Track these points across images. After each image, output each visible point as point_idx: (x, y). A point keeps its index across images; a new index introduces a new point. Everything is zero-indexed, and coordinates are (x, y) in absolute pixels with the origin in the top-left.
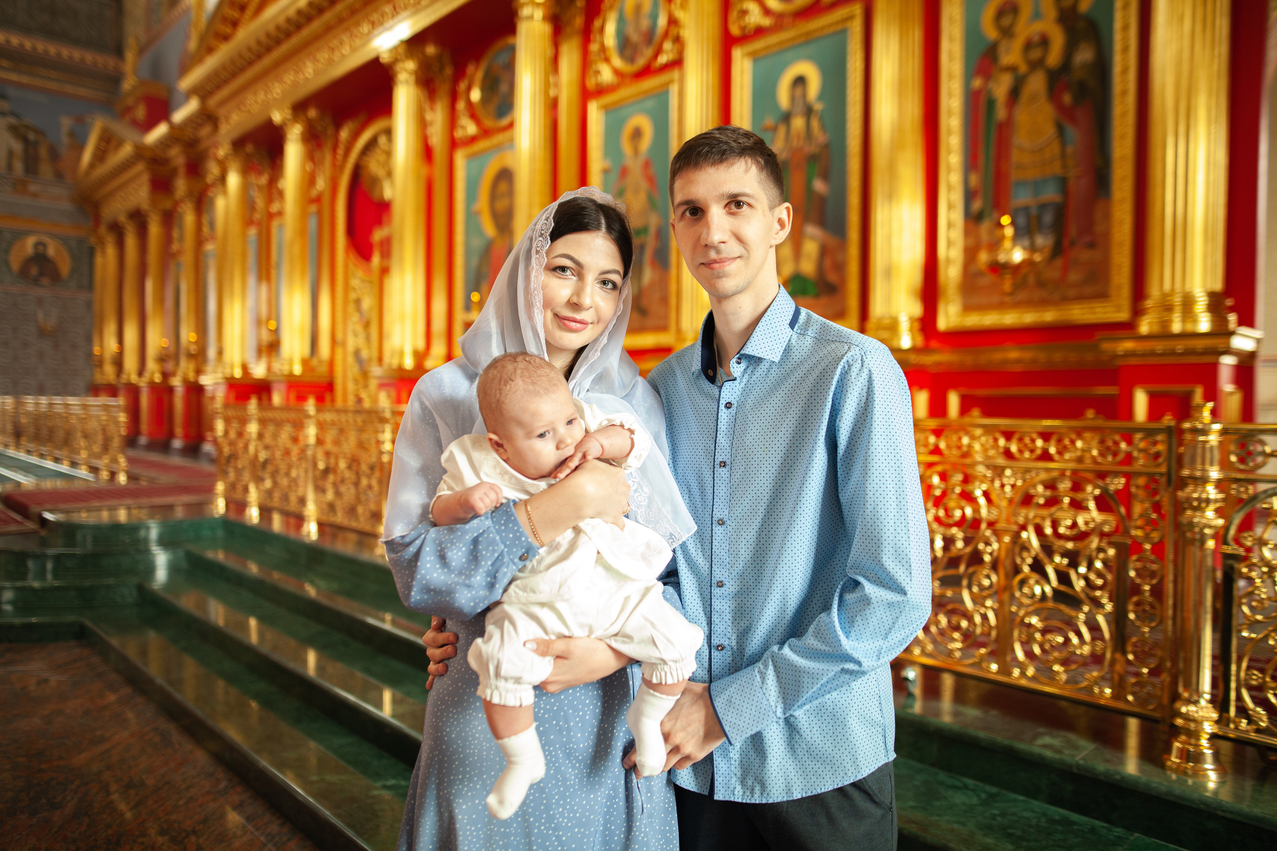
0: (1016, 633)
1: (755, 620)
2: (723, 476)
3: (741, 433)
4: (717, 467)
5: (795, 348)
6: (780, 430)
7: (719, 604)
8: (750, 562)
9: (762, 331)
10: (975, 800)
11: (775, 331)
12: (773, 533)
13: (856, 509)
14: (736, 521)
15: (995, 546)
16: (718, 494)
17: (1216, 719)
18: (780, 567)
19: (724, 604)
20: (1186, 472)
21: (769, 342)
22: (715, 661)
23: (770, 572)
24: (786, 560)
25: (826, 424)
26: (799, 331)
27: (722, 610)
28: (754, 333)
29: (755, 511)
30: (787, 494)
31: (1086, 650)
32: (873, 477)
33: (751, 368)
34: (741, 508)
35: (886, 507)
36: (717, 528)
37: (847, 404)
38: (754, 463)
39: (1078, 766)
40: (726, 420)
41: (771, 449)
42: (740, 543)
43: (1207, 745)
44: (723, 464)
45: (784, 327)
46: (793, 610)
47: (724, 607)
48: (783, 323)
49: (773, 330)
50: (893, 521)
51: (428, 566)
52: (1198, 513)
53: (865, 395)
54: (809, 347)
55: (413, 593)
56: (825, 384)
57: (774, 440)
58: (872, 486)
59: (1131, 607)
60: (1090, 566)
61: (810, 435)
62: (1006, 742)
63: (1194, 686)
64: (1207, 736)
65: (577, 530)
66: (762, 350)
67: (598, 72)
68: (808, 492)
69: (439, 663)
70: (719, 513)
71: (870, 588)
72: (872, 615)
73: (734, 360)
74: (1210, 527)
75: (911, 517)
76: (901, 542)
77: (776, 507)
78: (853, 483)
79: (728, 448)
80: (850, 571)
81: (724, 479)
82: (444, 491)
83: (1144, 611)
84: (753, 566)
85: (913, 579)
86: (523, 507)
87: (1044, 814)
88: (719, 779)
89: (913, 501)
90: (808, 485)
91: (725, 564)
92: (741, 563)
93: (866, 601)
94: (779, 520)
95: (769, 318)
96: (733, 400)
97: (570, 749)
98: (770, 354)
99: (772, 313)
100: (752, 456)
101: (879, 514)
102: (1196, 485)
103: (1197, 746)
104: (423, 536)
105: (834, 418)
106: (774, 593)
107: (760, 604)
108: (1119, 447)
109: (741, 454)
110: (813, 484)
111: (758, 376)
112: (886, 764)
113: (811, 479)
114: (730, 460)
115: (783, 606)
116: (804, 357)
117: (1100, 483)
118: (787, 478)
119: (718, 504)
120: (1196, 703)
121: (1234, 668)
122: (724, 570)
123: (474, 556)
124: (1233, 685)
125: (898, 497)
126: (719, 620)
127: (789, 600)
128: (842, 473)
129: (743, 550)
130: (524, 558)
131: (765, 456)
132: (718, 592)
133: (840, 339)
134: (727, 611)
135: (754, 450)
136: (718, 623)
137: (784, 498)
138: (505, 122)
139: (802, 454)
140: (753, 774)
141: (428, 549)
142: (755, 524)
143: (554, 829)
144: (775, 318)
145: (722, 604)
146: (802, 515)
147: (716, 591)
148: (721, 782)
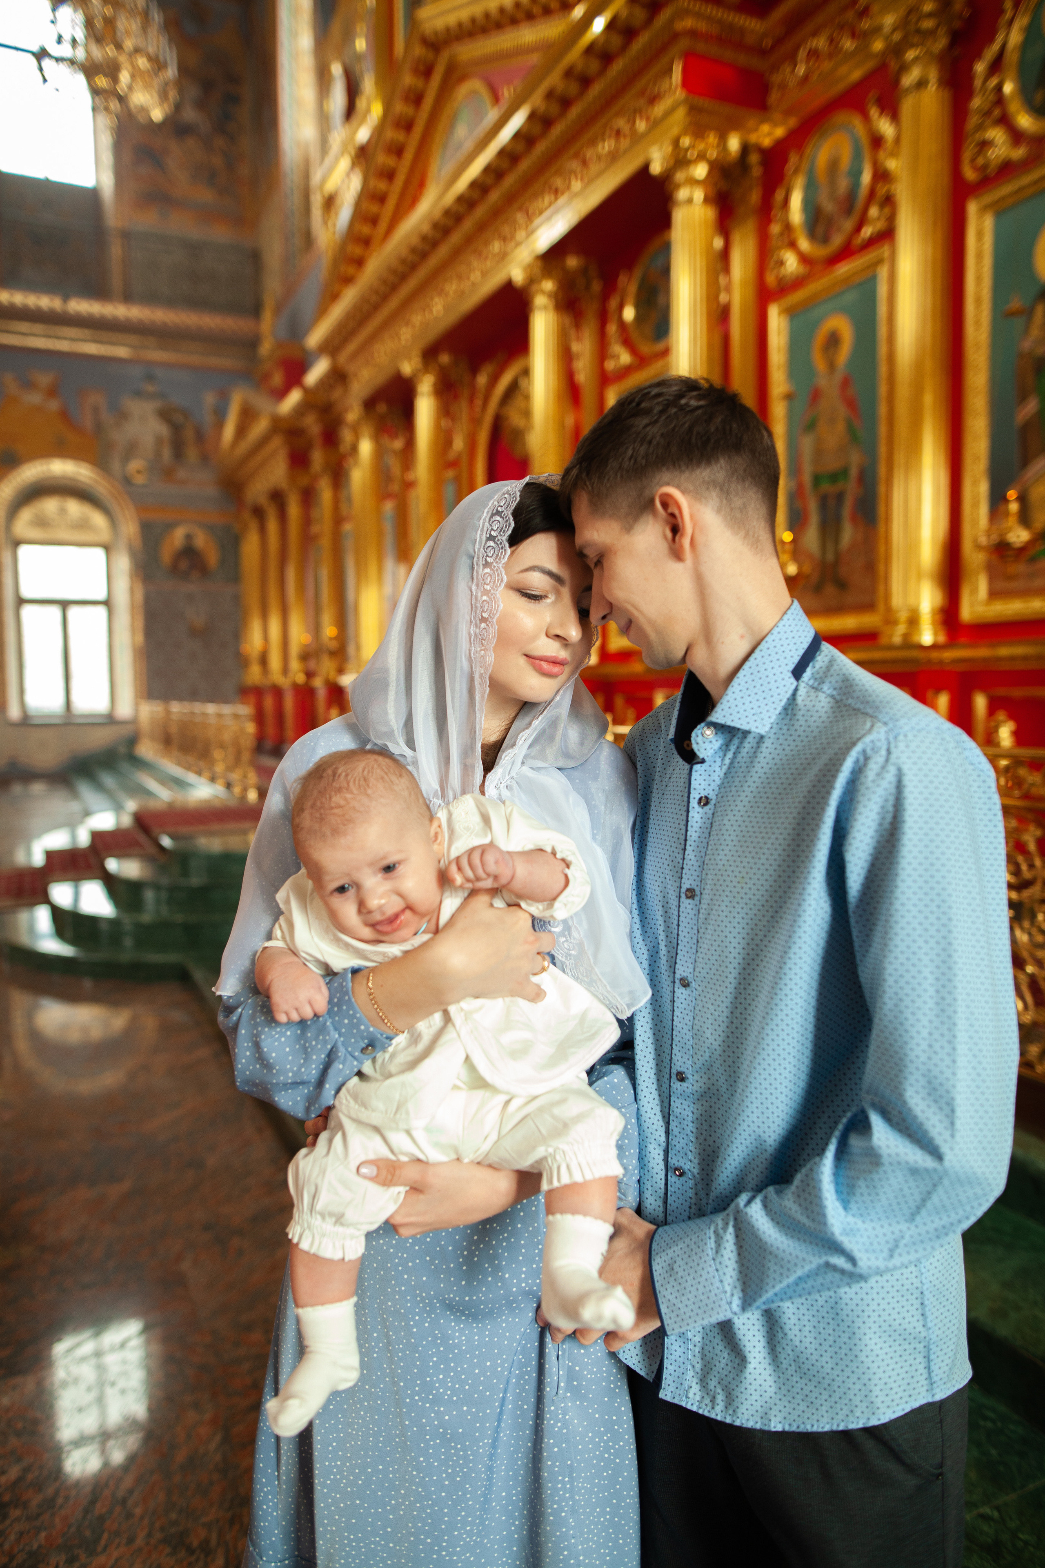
2: (689, 910)
4: (684, 896)
5: (801, 712)
7: (679, 1105)
8: (719, 1051)
11: (765, 684)
12: (751, 1012)
14: (704, 983)
16: (683, 938)
19: (686, 1107)
21: (754, 701)
22: (673, 1190)
26: (811, 682)
27: (682, 1116)
36: (681, 991)
37: (859, 823)
40: (699, 825)
42: (709, 1018)
44: (691, 894)
45: (785, 676)
48: (782, 668)
49: (761, 682)
50: (926, 1030)
54: (823, 711)
65: (448, 1015)
66: (744, 717)
67: (781, 263)
70: (685, 967)
71: (881, 1137)
76: (939, 1069)
79: (697, 869)
80: (866, 1096)
81: (690, 916)
84: (723, 1057)
85: (958, 1134)
88: (670, 1367)
91: (688, 1046)
96: (711, 793)
98: (757, 723)
99: (762, 654)
112: (930, 1404)
114: (700, 888)
119: (682, 953)
122: (686, 1056)
126: (678, 1130)
129: (712, 1028)
130: (368, 1051)
132: (679, 1087)
134: (690, 1118)
136: (677, 1134)
138: (660, 346)
140: (716, 1374)
143: (433, 1402)
145: (683, 1107)
147: (676, 1085)
148: (672, 1372)
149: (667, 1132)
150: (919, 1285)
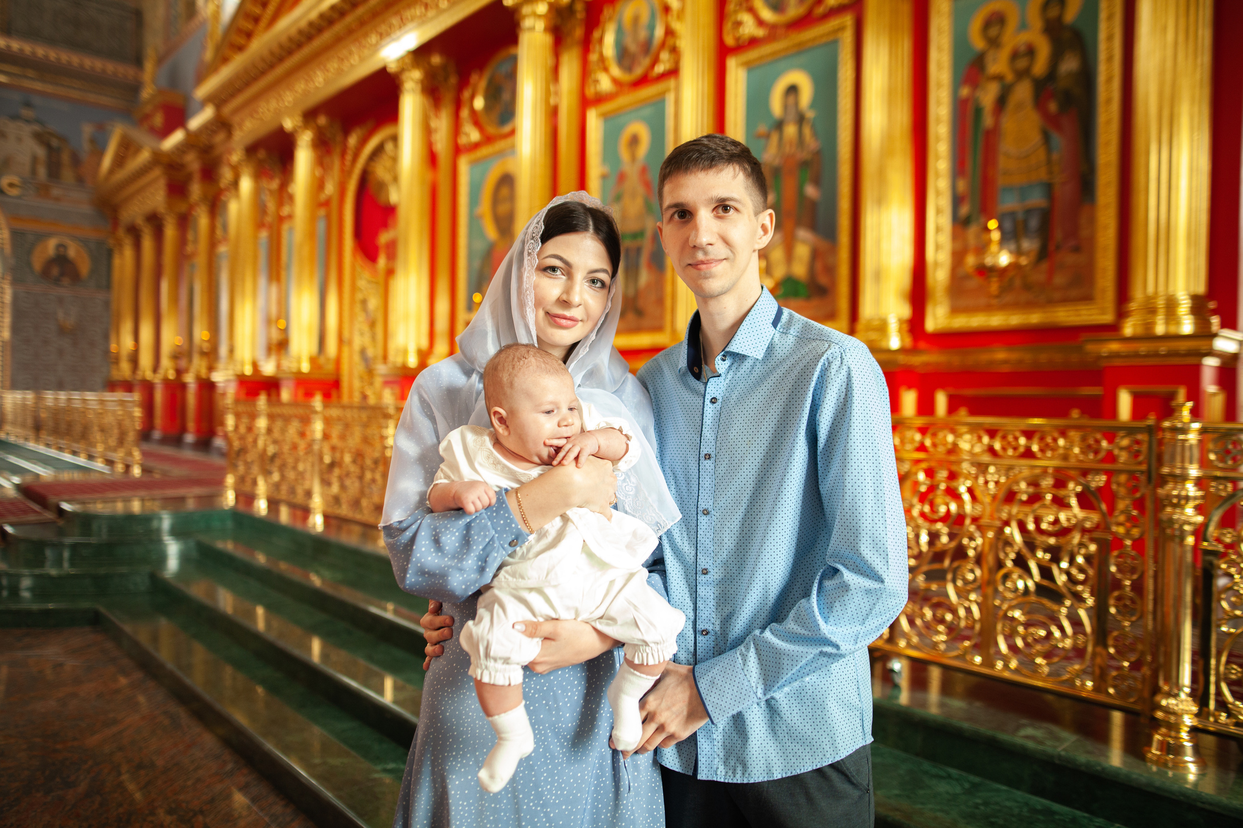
0: (999, 627)
1: (739, 606)
2: (708, 467)
3: (725, 427)
4: (702, 459)
5: (778, 346)
6: (762, 424)
7: (704, 590)
8: (733, 551)
9: (746, 329)
10: (958, 790)
11: (759, 330)
12: (756, 523)
13: (835, 500)
14: (721, 511)
15: (979, 541)
16: (703, 485)
17: (1196, 712)
18: (762, 556)
19: (709, 591)
20: (1166, 470)
21: (753, 340)
22: (700, 645)
23: (753, 560)
24: (768, 549)
25: (807, 418)
26: (781, 330)
27: (706, 597)
28: (738, 331)
29: (738, 502)
30: (769, 485)
31: (1068, 643)
32: (852, 469)
33: (736, 365)
34: (725, 499)
35: (864, 498)
36: (702, 518)
37: (827, 399)
38: (737, 455)
39: (1060, 757)
40: (711, 415)
41: (754, 442)
42: (724, 533)
43: (1187, 738)
44: (708, 457)
45: (767, 326)
46: (775, 597)
47: (709, 594)
48: (766, 322)
49: (756, 329)
50: (870, 512)
51: (423, 549)
52: (1178, 510)
53: (844, 391)
54: (791, 345)
55: (408, 576)
56: (806, 380)
57: (757, 433)
58: (850, 478)
59: (1112, 601)
60: (1072, 562)
61: (791, 428)
62: (990, 733)
63: (1174, 680)
64: (1187, 729)
65: (565, 519)
66: (746, 348)
67: (597, 81)
68: (790, 483)
69: (436, 644)
70: (704, 504)
71: (848, 576)
72: (850, 602)
73: (719, 357)
74: (1189, 523)
75: (888, 508)
76: (878, 532)
77: (758, 498)
78: (832, 475)
79: (713, 441)
80: (830, 559)
81: (709, 470)
82: (441, 480)
83: (1125, 606)
84: (737, 554)
85: (890, 567)
86: (514, 495)
87: (1027, 804)
88: (702, 759)
89: (891, 493)
90: (789, 477)
91: (709, 552)
92: (725, 551)
93: (845, 588)
94: (761, 510)
95: (753, 317)
96: (718, 395)
97: (559, 728)
98: (753, 352)
99: (755, 312)
100: (735, 449)
101: (858, 505)
102: (1176, 483)
103: (1178, 738)
104: (419, 521)
105: (814, 413)
106: (757, 581)
107: (743, 591)
108: (1100, 445)
109: (725, 447)
110: (794, 475)
111: (743, 373)
112: (864, 747)
113: (792, 471)
114: (714, 453)
115: (765, 593)
116: (786, 355)
117: (1082, 480)
118: (769, 470)
119: (703, 494)
120: (1176, 696)
121: (1213, 662)
122: (709, 558)
123: (466, 541)
124: (1213, 679)
125: (876, 488)
126: (703, 606)
127: (771, 587)
128: (822, 465)
129: (727, 539)
130: (514, 544)
131: (748, 449)
132: (703, 579)
133: (821, 338)
134: (712, 597)
135: (738, 443)
136: (703, 609)
137: (766, 489)
138: (507, 129)
139: (783, 447)
140: (735, 755)
141: (423, 534)
142: (738, 514)
143: (543, 806)
144: (759, 318)
145: (707, 591)
146: (784, 506)
147: (701, 578)
148: (704, 762)
149: (695, 609)
150: (856, 677)
